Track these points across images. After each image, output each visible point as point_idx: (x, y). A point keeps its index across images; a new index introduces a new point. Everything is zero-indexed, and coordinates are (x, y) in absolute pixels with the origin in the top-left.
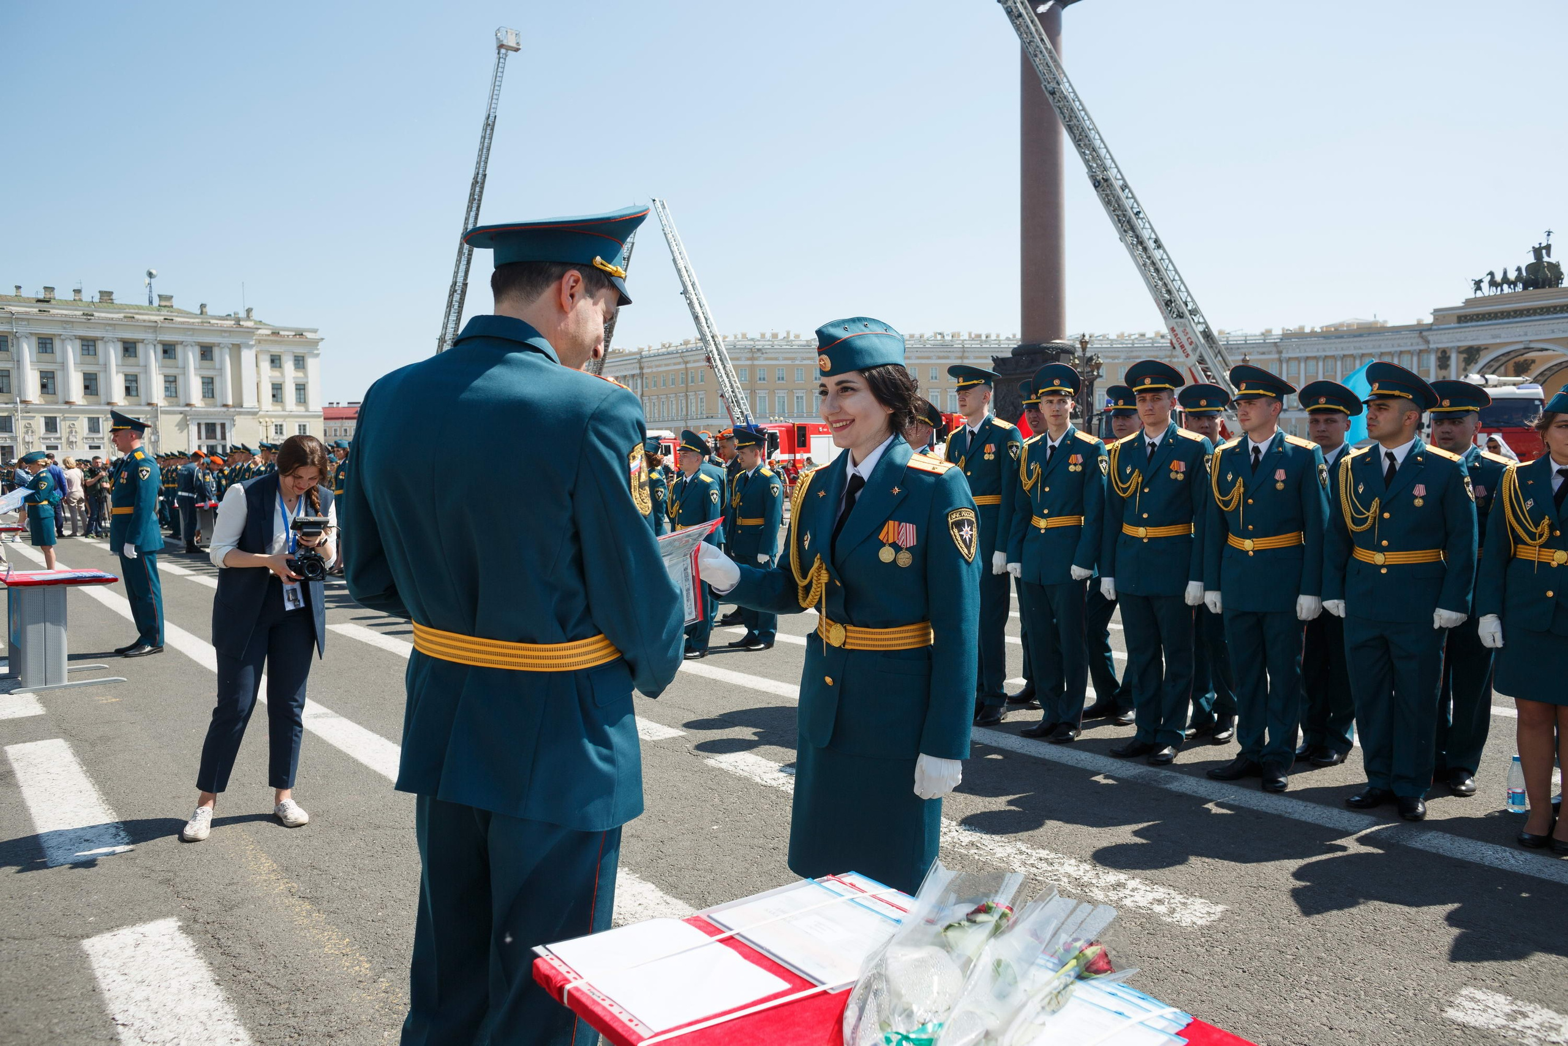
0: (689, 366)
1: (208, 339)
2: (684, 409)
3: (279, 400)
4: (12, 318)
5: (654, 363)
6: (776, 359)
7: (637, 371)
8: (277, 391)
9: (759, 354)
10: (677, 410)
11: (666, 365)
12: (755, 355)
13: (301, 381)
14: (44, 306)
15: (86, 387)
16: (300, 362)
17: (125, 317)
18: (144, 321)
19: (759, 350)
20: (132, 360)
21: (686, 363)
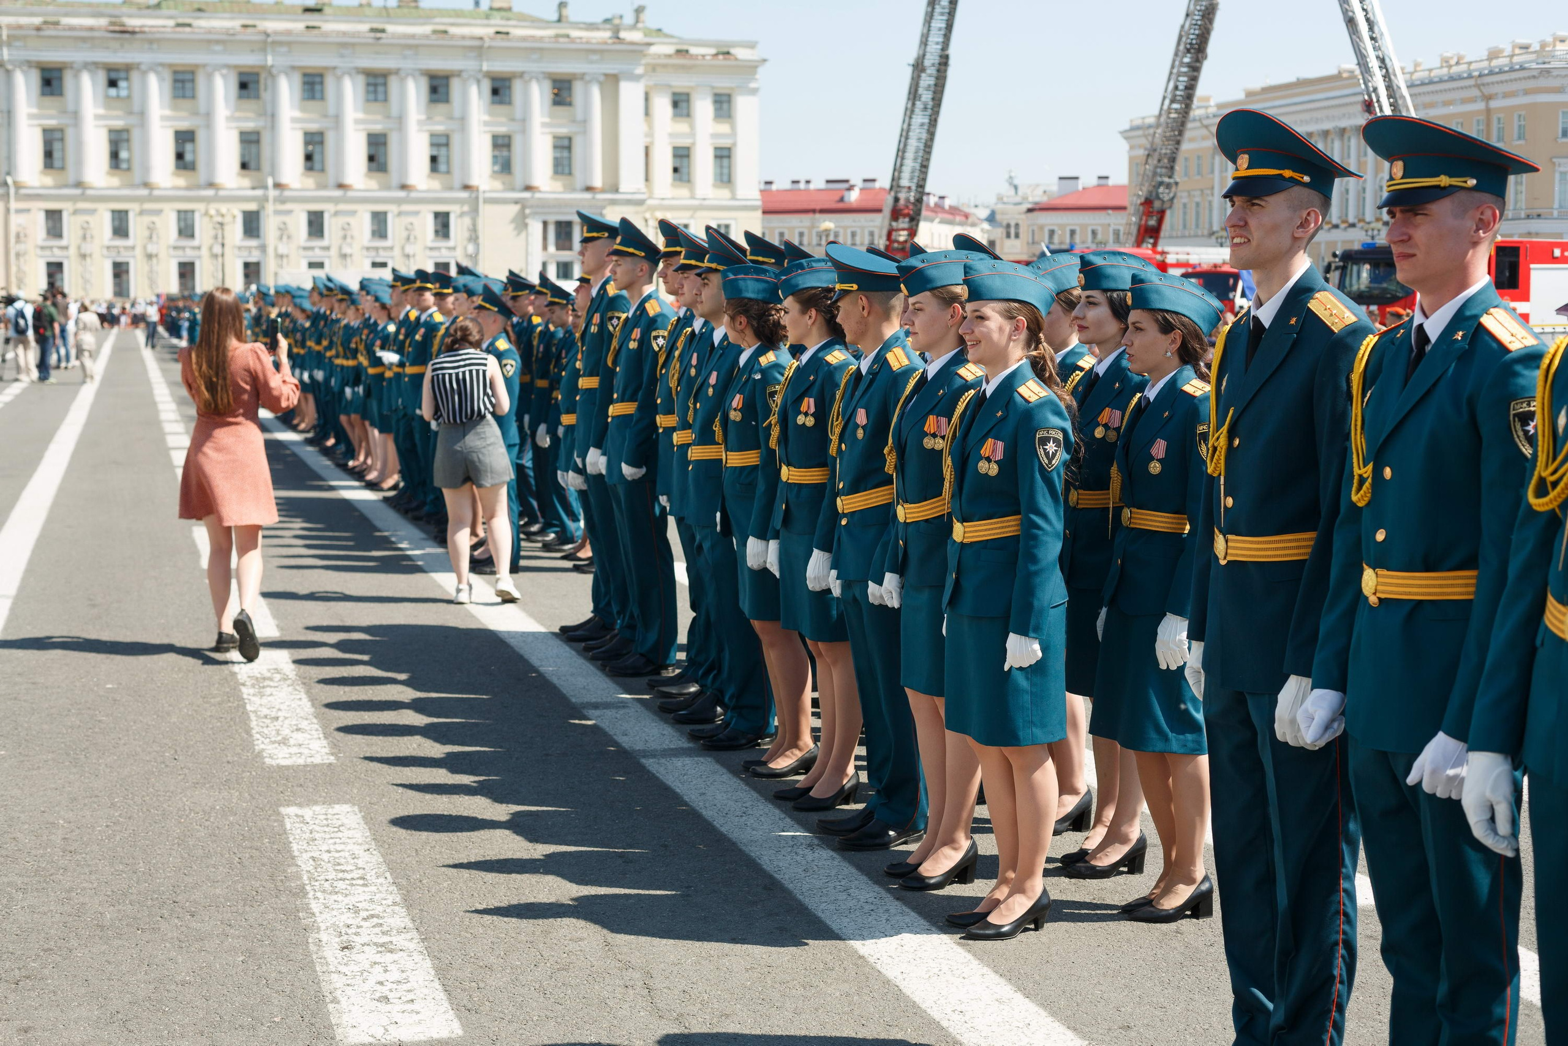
1: (564, 67)
3: (685, 177)
4: (267, 42)
8: (682, 157)
13: (725, 142)
14: (313, 19)
15: (371, 158)
16: (723, 104)
17: (435, 32)
18: (463, 38)
20: (441, 107)
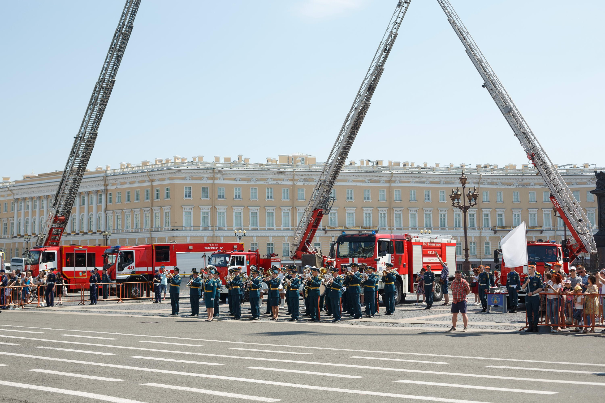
0: (154, 183)
2: (149, 222)
5: (118, 181)
6: (234, 179)
7: (103, 188)
9: (219, 175)
10: (142, 224)
11: (131, 183)
12: (216, 176)
19: (219, 171)
21: (152, 181)
